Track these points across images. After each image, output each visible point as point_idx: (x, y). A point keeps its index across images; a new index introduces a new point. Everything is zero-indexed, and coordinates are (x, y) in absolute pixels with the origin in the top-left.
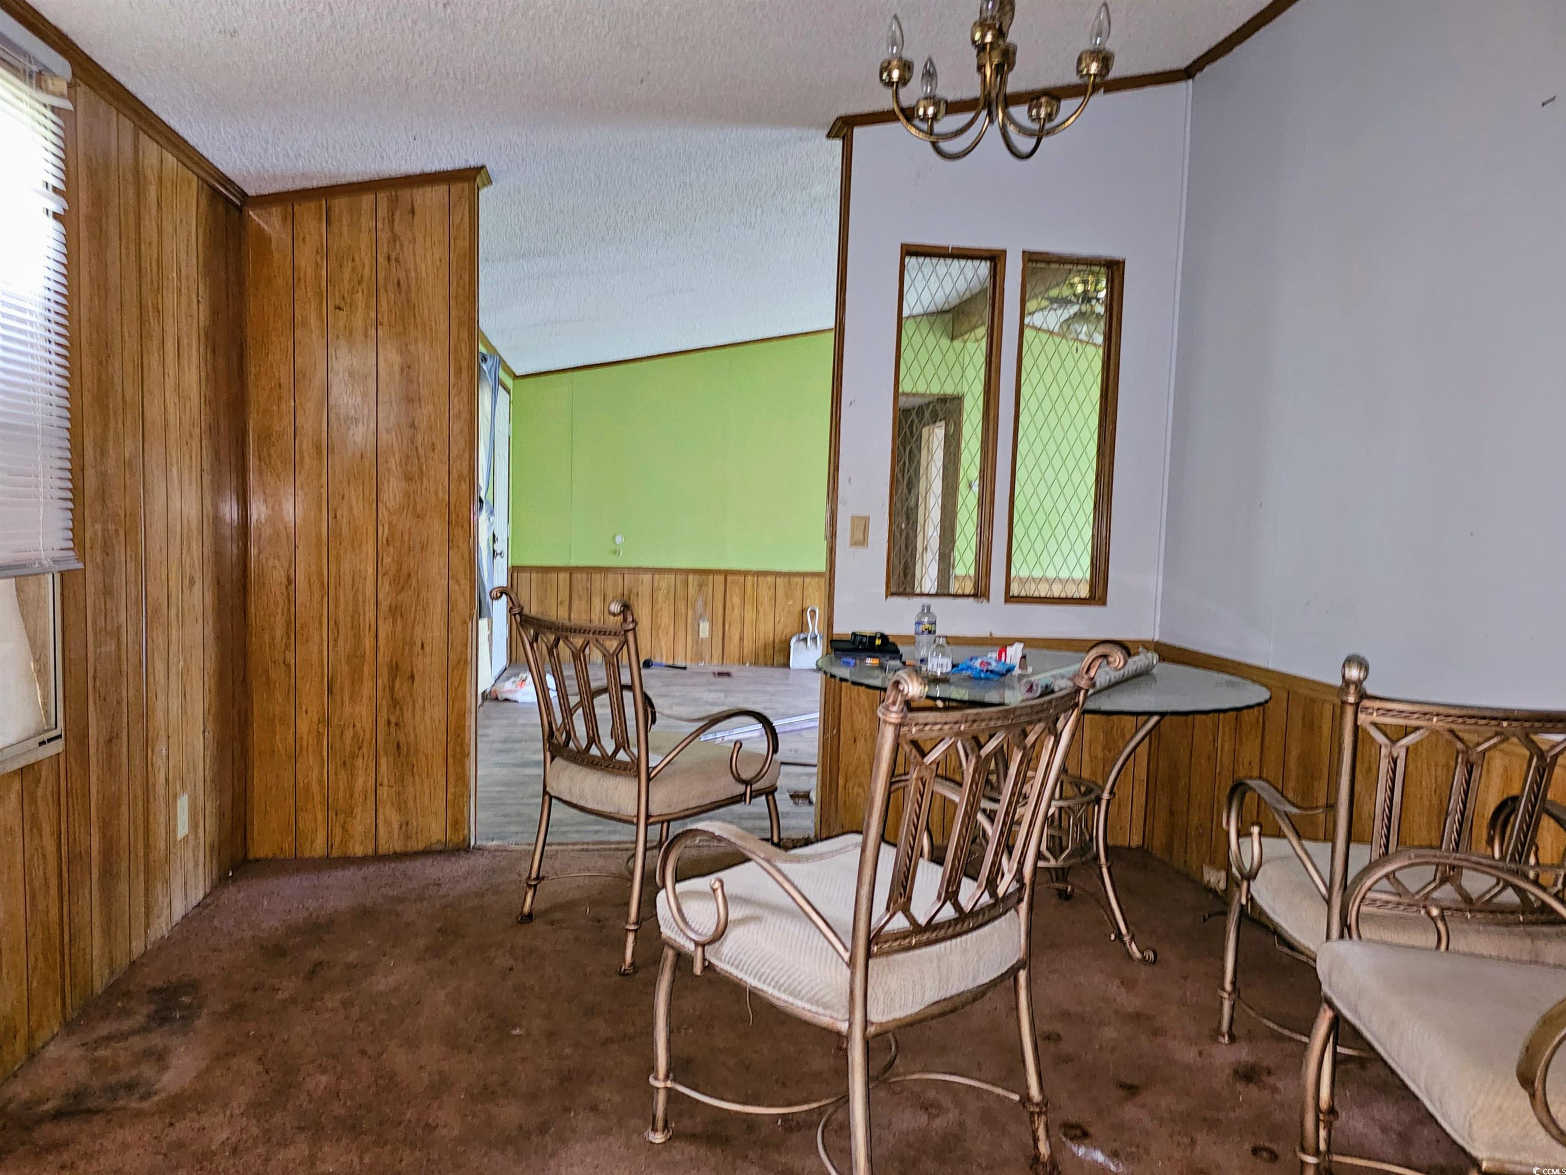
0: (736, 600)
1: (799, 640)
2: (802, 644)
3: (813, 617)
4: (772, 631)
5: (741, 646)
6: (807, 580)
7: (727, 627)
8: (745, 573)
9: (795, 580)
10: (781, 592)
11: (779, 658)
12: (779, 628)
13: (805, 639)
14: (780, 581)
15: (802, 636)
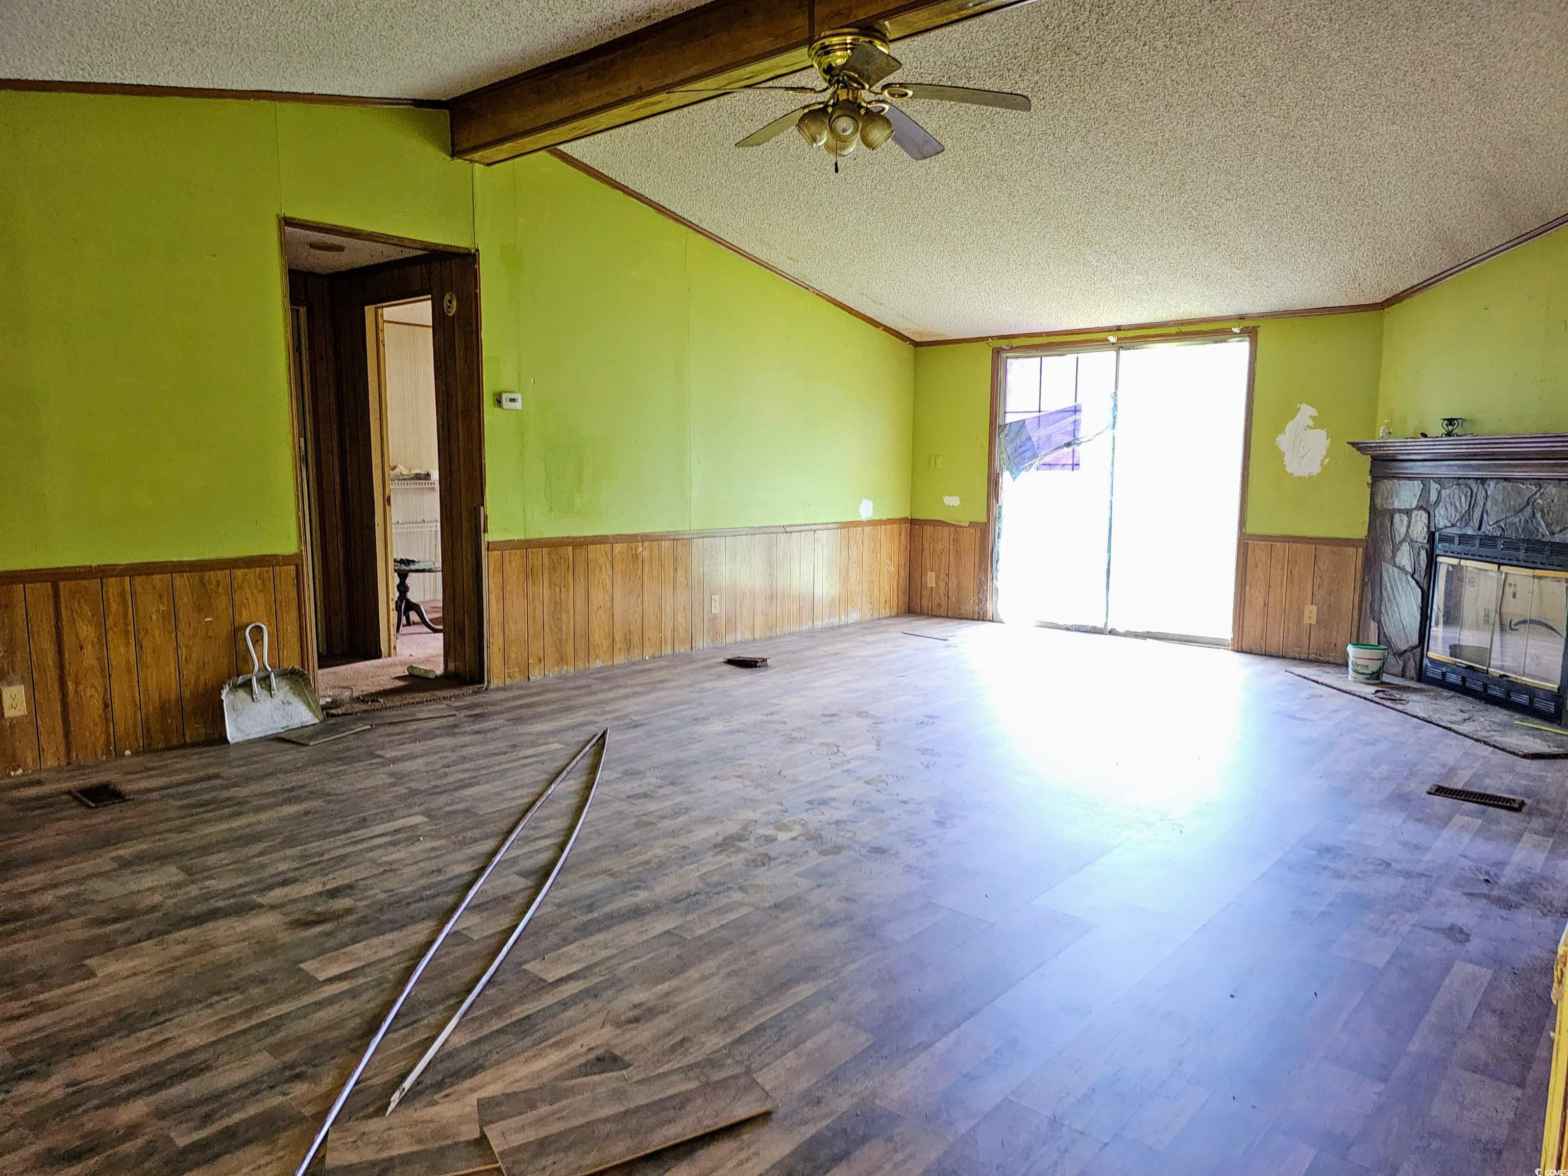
0: (87, 631)
1: (235, 688)
2: (242, 694)
3: (257, 641)
4: (174, 677)
5: (108, 718)
6: (239, 573)
7: (71, 686)
8: (103, 573)
9: (212, 576)
10: (185, 601)
11: (195, 730)
12: (189, 672)
13: (247, 685)
14: (181, 581)
15: (240, 680)
